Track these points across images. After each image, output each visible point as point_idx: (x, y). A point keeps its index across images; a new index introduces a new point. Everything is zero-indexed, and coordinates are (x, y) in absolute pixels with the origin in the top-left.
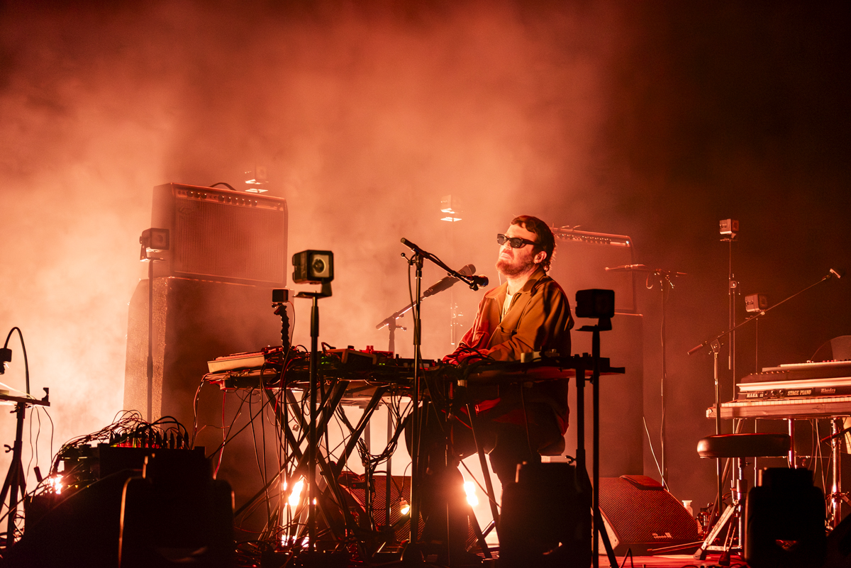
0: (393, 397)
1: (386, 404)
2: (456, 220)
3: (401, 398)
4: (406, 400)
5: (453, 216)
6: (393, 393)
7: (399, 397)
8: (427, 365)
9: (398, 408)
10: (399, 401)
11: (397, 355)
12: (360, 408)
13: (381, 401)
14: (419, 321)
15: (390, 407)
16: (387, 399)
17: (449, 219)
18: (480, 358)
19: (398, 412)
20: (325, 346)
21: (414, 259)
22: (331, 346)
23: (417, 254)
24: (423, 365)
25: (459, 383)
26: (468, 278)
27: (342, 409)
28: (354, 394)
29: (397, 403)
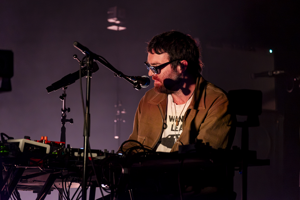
0: (64, 183)
1: (58, 189)
2: (121, 28)
3: (71, 184)
4: (76, 185)
5: (118, 25)
6: (65, 179)
7: (69, 183)
8: (95, 155)
9: (68, 193)
10: (69, 187)
11: (69, 146)
12: (34, 192)
13: (53, 186)
14: (89, 115)
15: (61, 191)
16: (59, 185)
17: (114, 28)
18: (141, 149)
19: (69, 196)
20: (4, 136)
21: (85, 60)
22: (9, 136)
23: (87, 55)
24: (91, 155)
25: (123, 171)
26: (132, 78)
27: (18, 193)
28: (29, 180)
29: (67, 188)
